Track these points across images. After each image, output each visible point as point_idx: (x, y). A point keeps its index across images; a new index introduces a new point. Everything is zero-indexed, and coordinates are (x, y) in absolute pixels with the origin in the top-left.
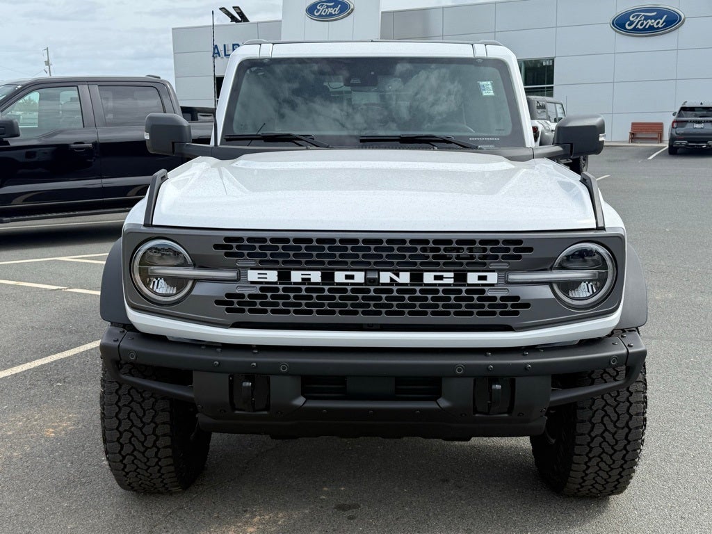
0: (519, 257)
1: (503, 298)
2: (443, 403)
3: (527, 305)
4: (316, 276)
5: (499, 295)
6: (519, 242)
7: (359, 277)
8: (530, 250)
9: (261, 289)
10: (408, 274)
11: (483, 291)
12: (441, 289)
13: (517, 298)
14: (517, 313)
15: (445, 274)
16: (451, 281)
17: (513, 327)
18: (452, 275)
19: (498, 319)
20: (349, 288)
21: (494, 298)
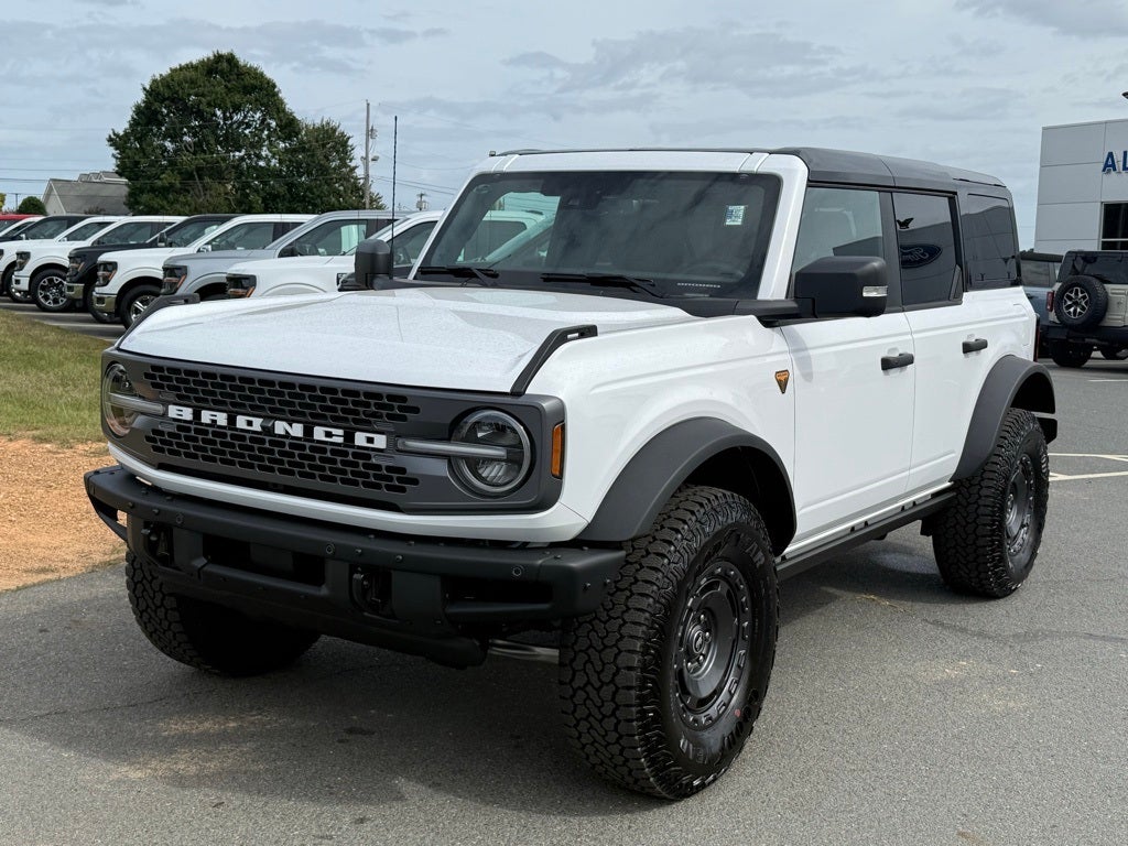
0: (404, 419)
1: (389, 469)
2: (324, 591)
3: (414, 481)
4: (222, 419)
5: (384, 463)
6: (403, 399)
7: (257, 424)
8: (416, 410)
9: (179, 428)
10: (301, 425)
11: (368, 457)
12: (329, 447)
13: (403, 470)
14: (403, 490)
15: (334, 431)
16: (341, 440)
17: (401, 506)
18: (341, 432)
19: (383, 494)
20: (248, 435)
21: (378, 467)
